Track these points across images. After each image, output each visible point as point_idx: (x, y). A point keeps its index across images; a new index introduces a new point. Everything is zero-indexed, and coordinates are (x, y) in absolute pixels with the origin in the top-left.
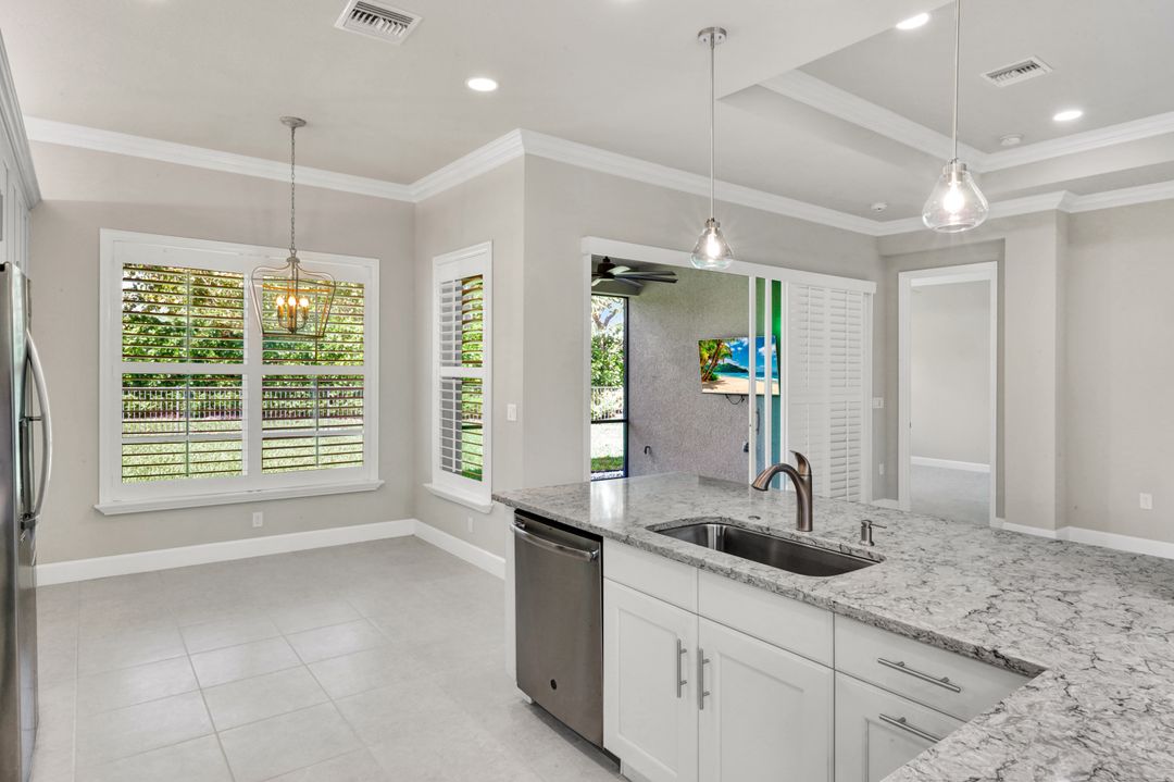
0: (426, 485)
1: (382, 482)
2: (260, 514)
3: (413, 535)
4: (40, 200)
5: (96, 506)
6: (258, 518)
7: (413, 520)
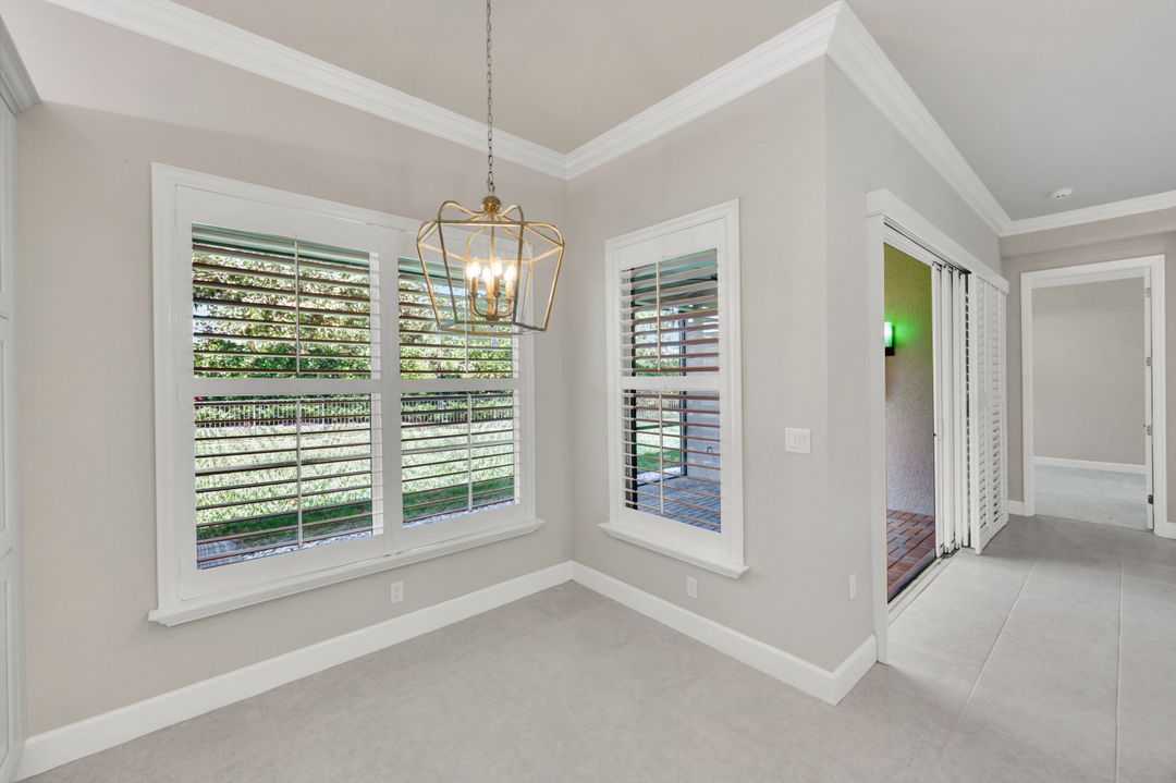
0: (603, 525)
1: (542, 521)
2: (400, 584)
3: (572, 580)
4: (37, 102)
5: (153, 616)
6: (397, 590)
7: (571, 562)
